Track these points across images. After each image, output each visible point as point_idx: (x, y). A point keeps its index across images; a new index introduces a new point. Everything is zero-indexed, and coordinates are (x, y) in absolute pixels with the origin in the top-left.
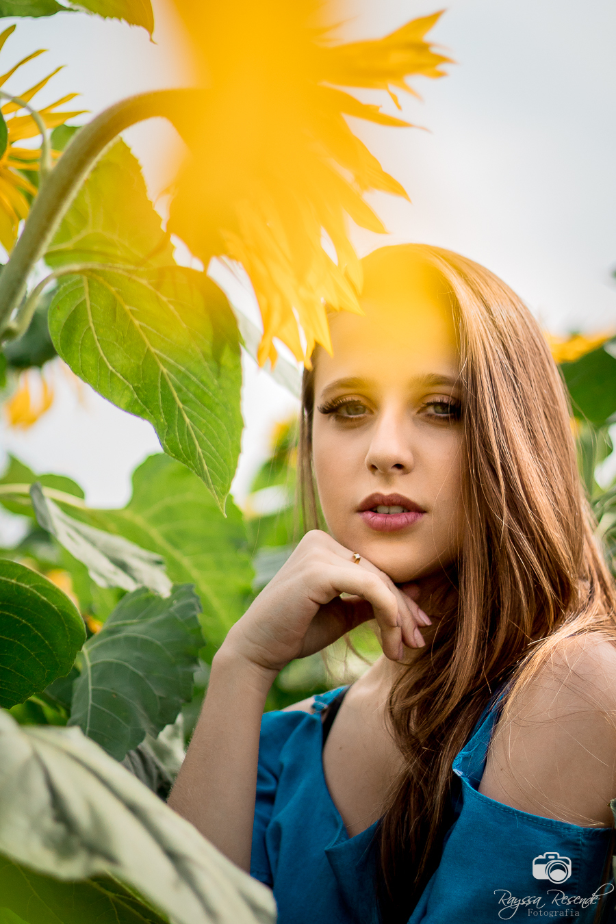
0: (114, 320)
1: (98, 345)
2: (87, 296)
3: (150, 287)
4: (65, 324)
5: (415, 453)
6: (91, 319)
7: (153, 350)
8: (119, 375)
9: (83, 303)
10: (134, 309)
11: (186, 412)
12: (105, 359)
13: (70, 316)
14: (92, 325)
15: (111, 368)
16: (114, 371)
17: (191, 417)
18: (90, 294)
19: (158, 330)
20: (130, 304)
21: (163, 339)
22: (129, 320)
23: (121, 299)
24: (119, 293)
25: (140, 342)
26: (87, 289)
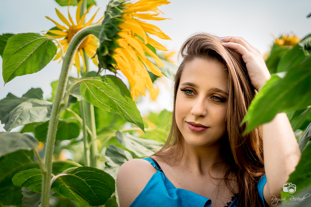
0: (98, 91)
1: (96, 98)
4: (86, 94)
5: (207, 111)
6: (91, 92)
7: (110, 97)
8: (105, 104)
9: (87, 88)
11: (125, 111)
13: (86, 92)
15: (102, 103)
17: (127, 112)
19: (109, 92)
20: (99, 87)
21: (111, 94)
22: (100, 90)
23: (96, 86)
24: (95, 84)
25: (106, 95)
26: (87, 85)
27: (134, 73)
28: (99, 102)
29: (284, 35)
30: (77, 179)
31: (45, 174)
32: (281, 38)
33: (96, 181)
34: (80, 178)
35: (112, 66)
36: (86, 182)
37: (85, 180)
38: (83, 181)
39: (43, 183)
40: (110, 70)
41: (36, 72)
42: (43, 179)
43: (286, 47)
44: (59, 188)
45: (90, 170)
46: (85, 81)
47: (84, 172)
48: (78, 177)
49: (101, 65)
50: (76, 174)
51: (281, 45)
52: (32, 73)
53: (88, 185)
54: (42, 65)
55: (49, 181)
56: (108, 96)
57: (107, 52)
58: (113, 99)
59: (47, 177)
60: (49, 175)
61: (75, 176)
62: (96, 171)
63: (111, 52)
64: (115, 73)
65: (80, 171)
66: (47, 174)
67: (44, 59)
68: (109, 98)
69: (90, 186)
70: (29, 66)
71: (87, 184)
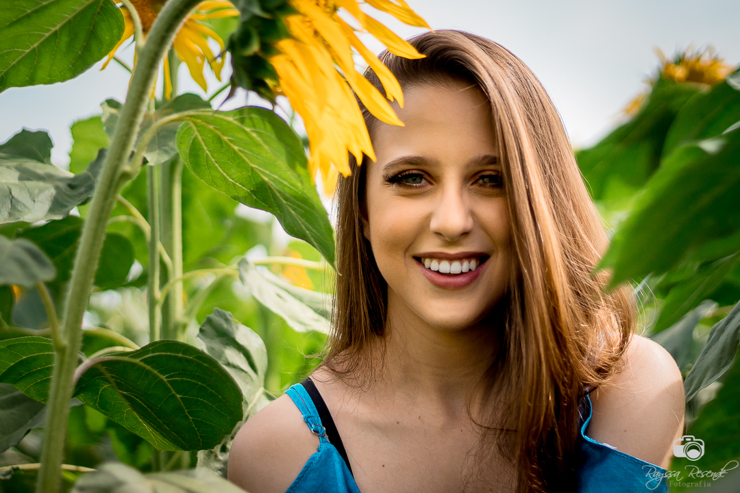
0: (222, 147)
1: (217, 165)
2: (197, 133)
3: (236, 122)
4: (190, 153)
6: (205, 148)
7: (253, 166)
8: (238, 184)
9: (196, 138)
10: (230, 138)
11: (290, 206)
12: (225, 174)
13: (191, 147)
14: (207, 152)
15: (231, 180)
16: (233, 181)
17: (294, 210)
18: (198, 131)
19: (251, 151)
20: (227, 136)
21: (257, 158)
22: (230, 146)
23: (219, 133)
24: (216, 129)
25: (244, 161)
26: (195, 128)
27: (321, 109)
28: (225, 178)
29: (688, 55)
30: (148, 372)
31: (62, 350)
32: (680, 61)
33: (197, 384)
34: (156, 372)
35: (265, 85)
36: (169, 385)
37: (166, 378)
38: (162, 380)
39: (53, 376)
40: (261, 94)
41: (63, 80)
42: (55, 364)
43: (692, 85)
44: (98, 394)
45: (183, 353)
46: (191, 116)
47: (165, 355)
48: (148, 367)
49: (236, 81)
50: (144, 361)
51: (680, 81)
52: (51, 82)
53: (174, 392)
54: (79, 63)
55: (70, 372)
56: (248, 164)
57: (255, 47)
58: (261, 172)
59: (67, 359)
60: (72, 354)
61: (142, 364)
62: (197, 357)
63: (267, 48)
64: (274, 103)
65: (157, 354)
66: (68, 351)
67: (87, 48)
68: (252, 168)
69: (178, 396)
70: (46, 62)
71: (173, 390)
